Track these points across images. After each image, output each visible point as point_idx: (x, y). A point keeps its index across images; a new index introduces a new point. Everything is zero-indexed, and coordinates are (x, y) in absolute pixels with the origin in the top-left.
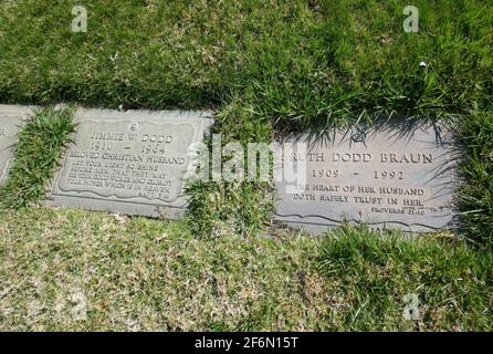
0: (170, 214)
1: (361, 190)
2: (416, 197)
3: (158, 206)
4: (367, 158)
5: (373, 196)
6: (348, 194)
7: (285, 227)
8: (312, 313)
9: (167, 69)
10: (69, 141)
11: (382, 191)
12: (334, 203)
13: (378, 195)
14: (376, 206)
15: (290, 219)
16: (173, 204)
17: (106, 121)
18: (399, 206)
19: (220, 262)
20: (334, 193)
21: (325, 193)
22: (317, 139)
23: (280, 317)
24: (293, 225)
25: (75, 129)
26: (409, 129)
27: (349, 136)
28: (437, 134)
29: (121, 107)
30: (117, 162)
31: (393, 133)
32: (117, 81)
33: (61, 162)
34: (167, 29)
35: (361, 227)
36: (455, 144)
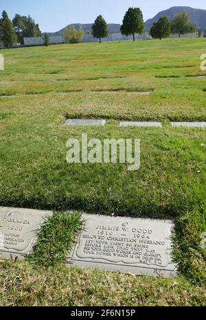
3: (156, 269)
9: (142, 197)
10: (80, 229)
16: (165, 268)
17: (104, 220)
25: (84, 223)
29: (113, 214)
30: (119, 242)
32: (111, 200)
33: (75, 240)
34: (137, 181)
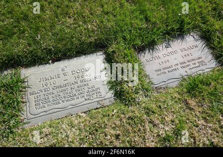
0: (107, 103)
1: (181, 64)
2: (200, 60)
3: (98, 102)
4: (176, 52)
5: (186, 64)
6: (177, 67)
7: (161, 88)
8: (198, 114)
9: (72, 37)
10: (25, 88)
11: (188, 61)
12: (174, 72)
13: (188, 64)
14: (189, 67)
15: (161, 84)
16: (105, 98)
17: (44, 71)
18: (197, 65)
19: (149, 111)
20: (172, 68)
21: (169, 69)
22: (152, 51)
23: (188, 121)
24: (164, 86)
25: (26, 80)
26: (184, 38)
27: (164, 47)
28: (194, 37)
29: (50, 62)
30: (64, 88)
31: (179, 41)
32: (44, 49)
33: (24, 100)
34: (63, 20)
35: (189, 76)
36: (201, 39)
